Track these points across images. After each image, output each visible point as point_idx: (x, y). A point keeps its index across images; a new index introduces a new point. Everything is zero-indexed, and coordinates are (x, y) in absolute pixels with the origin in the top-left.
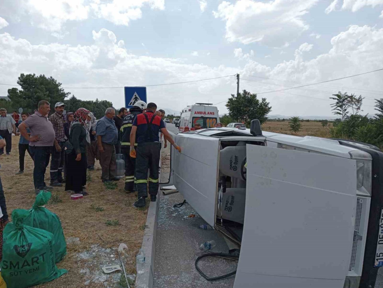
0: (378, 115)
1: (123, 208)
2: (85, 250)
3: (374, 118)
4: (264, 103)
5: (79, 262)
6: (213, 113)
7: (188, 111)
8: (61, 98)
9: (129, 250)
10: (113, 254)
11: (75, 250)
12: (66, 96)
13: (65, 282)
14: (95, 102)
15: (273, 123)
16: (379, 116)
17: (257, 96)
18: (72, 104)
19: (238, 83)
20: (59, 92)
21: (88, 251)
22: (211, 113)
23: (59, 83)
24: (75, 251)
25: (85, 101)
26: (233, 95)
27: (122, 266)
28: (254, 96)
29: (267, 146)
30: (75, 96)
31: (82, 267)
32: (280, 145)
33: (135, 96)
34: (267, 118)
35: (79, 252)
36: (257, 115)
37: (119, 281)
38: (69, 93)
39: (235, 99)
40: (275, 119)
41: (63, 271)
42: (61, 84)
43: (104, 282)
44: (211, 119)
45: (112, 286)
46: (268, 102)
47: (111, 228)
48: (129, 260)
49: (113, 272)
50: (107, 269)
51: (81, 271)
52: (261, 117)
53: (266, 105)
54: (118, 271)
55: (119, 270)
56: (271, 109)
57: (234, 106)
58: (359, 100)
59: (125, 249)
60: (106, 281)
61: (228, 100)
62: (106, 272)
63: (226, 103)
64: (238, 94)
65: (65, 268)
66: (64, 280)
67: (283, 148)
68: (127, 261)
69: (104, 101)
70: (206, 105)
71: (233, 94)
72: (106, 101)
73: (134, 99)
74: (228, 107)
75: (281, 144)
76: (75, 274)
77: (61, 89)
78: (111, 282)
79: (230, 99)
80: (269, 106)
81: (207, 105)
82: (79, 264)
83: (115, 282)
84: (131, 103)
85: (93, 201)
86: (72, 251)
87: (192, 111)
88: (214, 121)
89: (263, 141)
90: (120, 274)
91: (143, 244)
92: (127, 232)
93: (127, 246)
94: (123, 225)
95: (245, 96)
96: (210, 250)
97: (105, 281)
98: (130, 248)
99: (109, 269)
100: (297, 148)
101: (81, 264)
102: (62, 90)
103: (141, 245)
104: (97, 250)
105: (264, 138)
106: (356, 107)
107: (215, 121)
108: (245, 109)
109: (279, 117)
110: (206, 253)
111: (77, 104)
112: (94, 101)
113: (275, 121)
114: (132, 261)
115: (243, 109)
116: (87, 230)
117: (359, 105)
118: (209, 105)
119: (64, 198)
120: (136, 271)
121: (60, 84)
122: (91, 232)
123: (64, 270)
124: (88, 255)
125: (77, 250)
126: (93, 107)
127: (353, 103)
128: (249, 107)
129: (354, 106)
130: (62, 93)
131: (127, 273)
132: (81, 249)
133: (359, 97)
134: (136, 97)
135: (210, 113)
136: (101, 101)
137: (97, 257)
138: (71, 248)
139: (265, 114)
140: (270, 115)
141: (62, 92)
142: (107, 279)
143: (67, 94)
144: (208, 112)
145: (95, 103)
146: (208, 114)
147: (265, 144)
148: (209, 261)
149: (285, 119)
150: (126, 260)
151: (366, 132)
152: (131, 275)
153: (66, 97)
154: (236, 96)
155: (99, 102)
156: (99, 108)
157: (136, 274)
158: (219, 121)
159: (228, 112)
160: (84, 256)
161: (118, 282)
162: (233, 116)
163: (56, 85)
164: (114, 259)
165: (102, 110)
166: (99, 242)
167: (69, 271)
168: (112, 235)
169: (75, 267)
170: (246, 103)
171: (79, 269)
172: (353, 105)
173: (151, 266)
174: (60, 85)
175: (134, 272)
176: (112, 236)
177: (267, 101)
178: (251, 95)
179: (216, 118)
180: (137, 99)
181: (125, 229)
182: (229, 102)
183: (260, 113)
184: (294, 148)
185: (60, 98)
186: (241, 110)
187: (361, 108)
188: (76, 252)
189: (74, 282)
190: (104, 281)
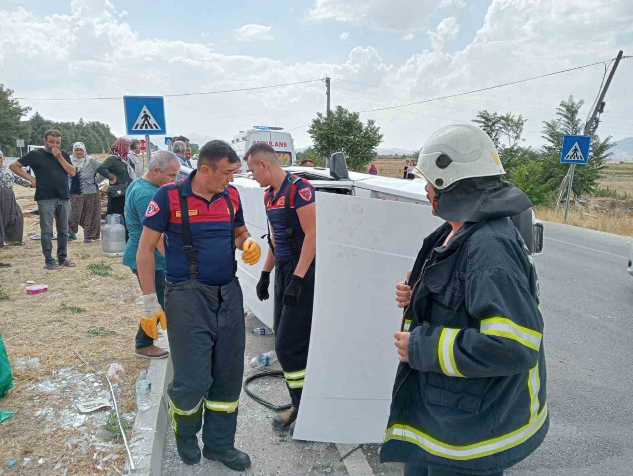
0: (546, 148)
1: (120, 306)
2: (48, 377)
3: (540, 153)
4: (371, 128)
5: (37, 398)
6: (285, 144)
7: (241, 140)
8: (15, 117)
9: (127, 374)
10: (98, 382)
11: (30, 377)
12: (23, 113)
13: (8, 432)
14: (78, 125)
15: (387, 161)
16: (549, 149)
17: (360, 116)
18: (35, 129)
19: (328, 93)
20: (10, 106)
21: (54, 378)
22: (281, 144)
23: (9, 90)
24: (30, 380)
25: (59, 122)
26: (320, 115)
27: (113, 401)
28: (356, 116)
29: (355, 195)
30: (39, 113)
31: (42, 405)
32: (375, 193)
33: (145, 112)
34: (376, 154)
35: (37, 381)
36: (360, 149)
37: (106, 423)
38: (28, 107)
39: (324, 121)
40: (391, 155)
41: (5, 414)
42: (13, 91)
43: (79, 427)
44: (282, 154)
45: (93, 432)
46: (377, 127)
47: (98, 339)
48: (126, 389)
49: (97, 410)
50: (85, 406)
51: (38, 413)
52: (366, 151)
53: (375, 131)
54: (104, 409)
55: (107, 407)
56: (382, 139)
57: (323, 132)
58: (518, 123)
59: (119, 373)
60: (84, 425)
61: (311, 123)
62: (83, 410)
63: (309, 128)
64: (329, 113)
65: (10, 410)
66: (7, 429)
67: (380, 198)
68: (122, 391)
69: (94, 123)
70: (272, 130)
71: (320, 113)
72: (98, 123)
73: (142, 118)
74: (312, 135)
75: (376, 191)
76: (28, 418)
77: (12, 101)
78: (92, 427)
79: (315, 121)
80: (380, 133)
81: (274, 131)
82: (35, 401)
83: (98, 425)
84: (138, 125)
85: (66, 296)
86: (24, 380)
87: (248, 141)
88: (287, 157)
89: (349, 188)
90: (108, 413)
91: (150, 364)
92: (124, 344)
93: (124, 367)
94: (118, 335)
95: (340, 116)
96: (266, 367)
97: (82, 426)
98: (129, 370)
99: (90, 405)
100: (399, 198)
101: (39, 401)
102: (14, 102)
103: (149, 365)
104: (70, 377)
105: (350, 183)
106: (515, 135)
107: (289, 158)
108: (340, 138)
109: (396, 152)
110: (261, 372)
111: (44, 129)
112: (76, 124)
113: (390, 158)
114: (131, 391)
115: (337, 139)
116: (54, 345)
117: (518, 132)
118: (278, 131)
119: (14, 293)
120: (136, 406)
121: (10, 92)
122: (60, 347)
123: (8, 412)
124: (53, 385)
125: (33, 378)
126: (76, 133)
127: (510, 128)
128: (347, 134)
129: (511, 133)
130: (16, 108)
131: (120, 410)
132: (41, 376)
133: (518, 118)
134: (146, 114)
135: (279, 144)
136: (88, 123)
137: (69, 387)
138: (23, 375)
139: (374, 147)
140: (380, 149)
141: (14, 106)
142: (85, 422)
143: (26, 109)
144: (277, 143)
145: (78, 127)
146: (276, 145)
147: (353, 192)
148: (265, 384)
149: (406, 155)
150: (120, 390)
151: (527, 173)
152: (128, 414)
153: (24, 115)
154: (325, 115)
155: (85, 124)
156: (86, 136)
157: (136, 412)
158: (294, 159)
159: (313, 144)
160: (47, 387)
161: (104, 425)
162: (322, 149)
163: (4, 94)
164: (100, 390)
165: (92, 139)
166: (74, 363)
167: (18, 413)
168: (97, 351)
169: (28, 406)
170: (342, 128)
171: (36, 409)
172: (509, 131)
173: (162, 397)
174: (10, 94)
175: (132, 408)
176: (97, 353)
177: (376, 125)
178: (350, 115)
179: (290, 153)
180: (148, 118)
181: (122, 341)
182: (313, 127)
183: (365, 145)
184: (394, 198)
185: (11, 117)
186: (333, 140)
187: (522, 136)
188: (31, 382)
189: (24, 431)
190: (80, 425)
